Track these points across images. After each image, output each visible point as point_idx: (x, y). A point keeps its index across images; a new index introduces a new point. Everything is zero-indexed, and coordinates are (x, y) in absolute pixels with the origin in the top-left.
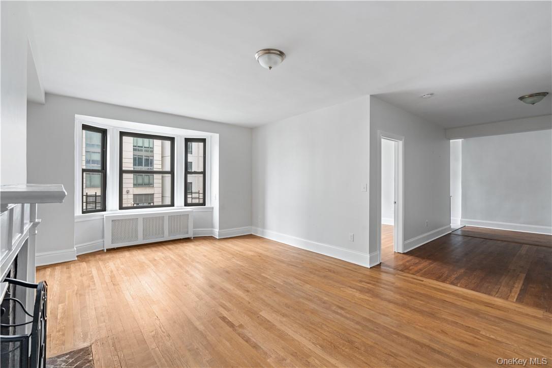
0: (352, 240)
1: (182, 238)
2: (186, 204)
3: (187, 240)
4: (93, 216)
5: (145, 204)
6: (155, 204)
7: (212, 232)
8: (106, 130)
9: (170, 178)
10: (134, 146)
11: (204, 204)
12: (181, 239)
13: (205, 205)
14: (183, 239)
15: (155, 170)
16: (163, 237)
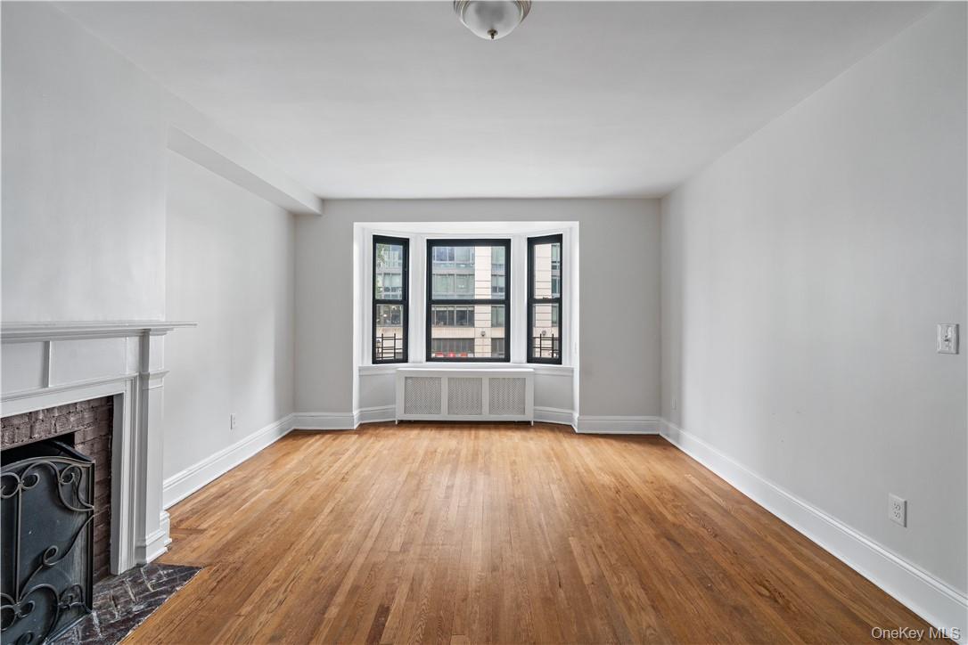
0: (901, 520)
1: (516, 420)
2: (530, 359)
3: (524, 425)
4: (384, 368)
5: (459, 356)
6: (477, 356)
7: (571, 418)
8: (408, 239)
9: (504, 309)
10: (553, 262)
11: (559, 361)
12: (514, 422)
13: (561, 364)
14: (518, 422)
15: (476, 297)
16: (481, 414)
